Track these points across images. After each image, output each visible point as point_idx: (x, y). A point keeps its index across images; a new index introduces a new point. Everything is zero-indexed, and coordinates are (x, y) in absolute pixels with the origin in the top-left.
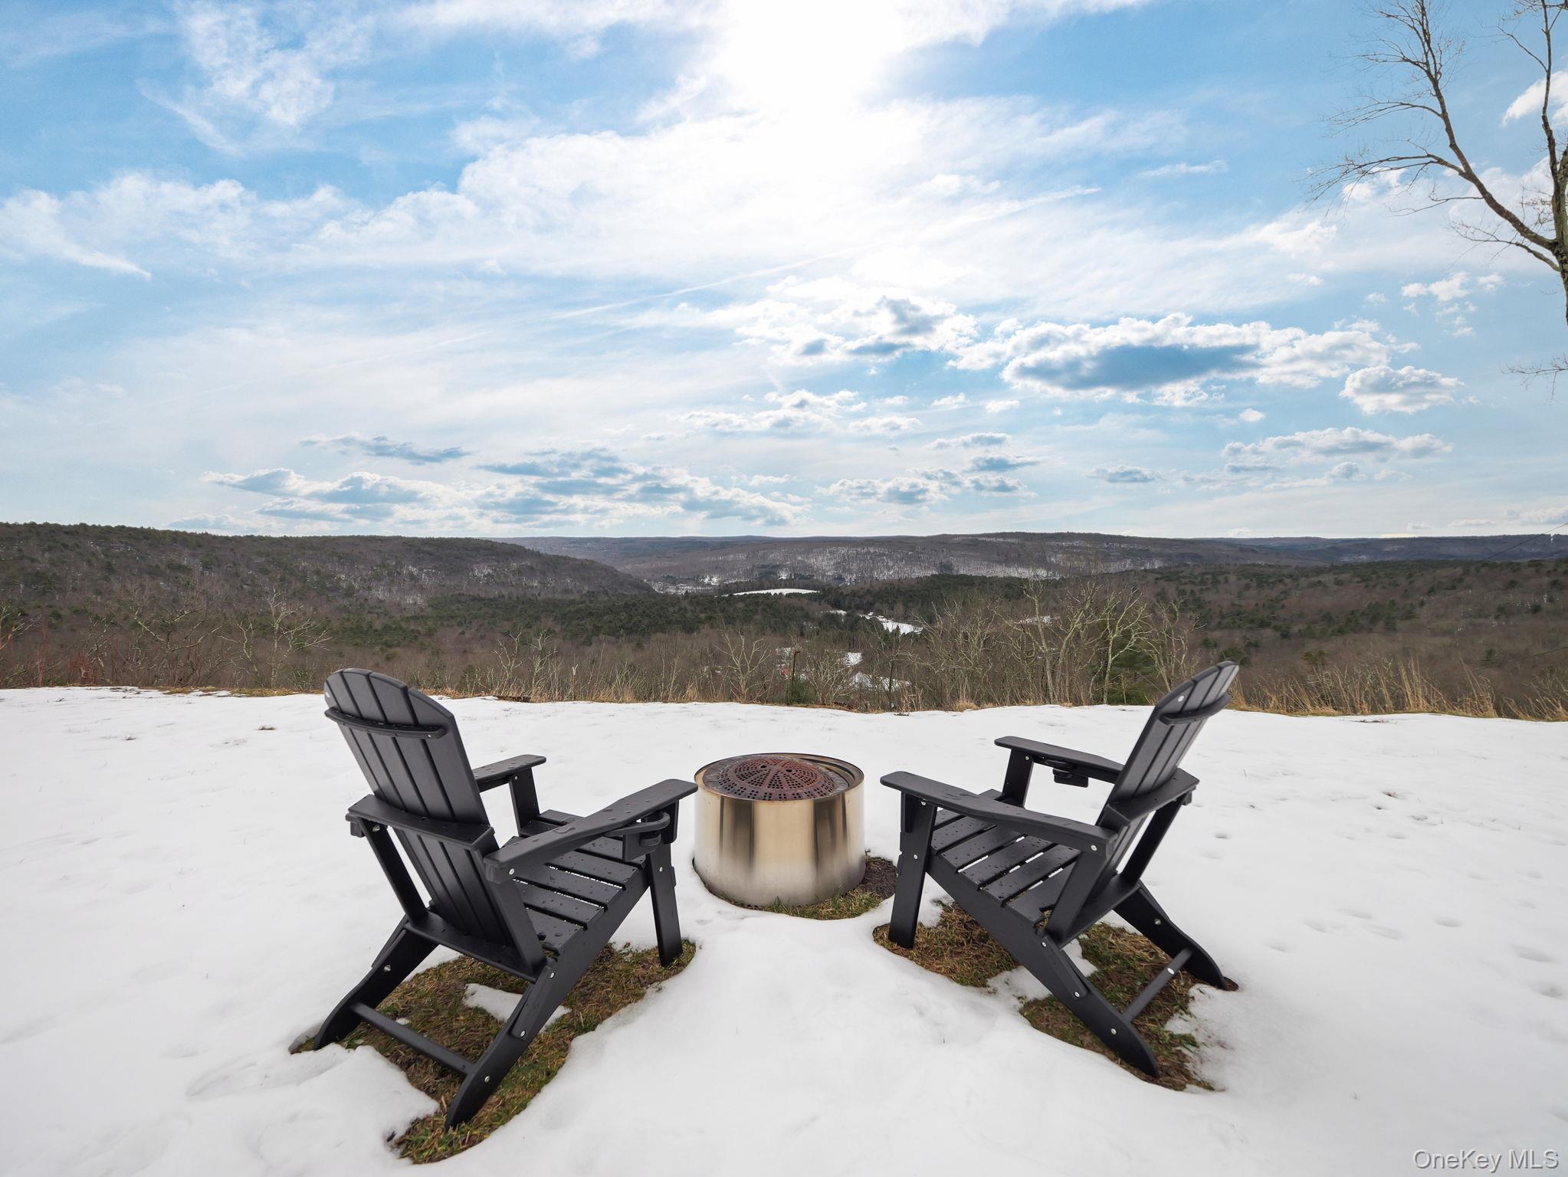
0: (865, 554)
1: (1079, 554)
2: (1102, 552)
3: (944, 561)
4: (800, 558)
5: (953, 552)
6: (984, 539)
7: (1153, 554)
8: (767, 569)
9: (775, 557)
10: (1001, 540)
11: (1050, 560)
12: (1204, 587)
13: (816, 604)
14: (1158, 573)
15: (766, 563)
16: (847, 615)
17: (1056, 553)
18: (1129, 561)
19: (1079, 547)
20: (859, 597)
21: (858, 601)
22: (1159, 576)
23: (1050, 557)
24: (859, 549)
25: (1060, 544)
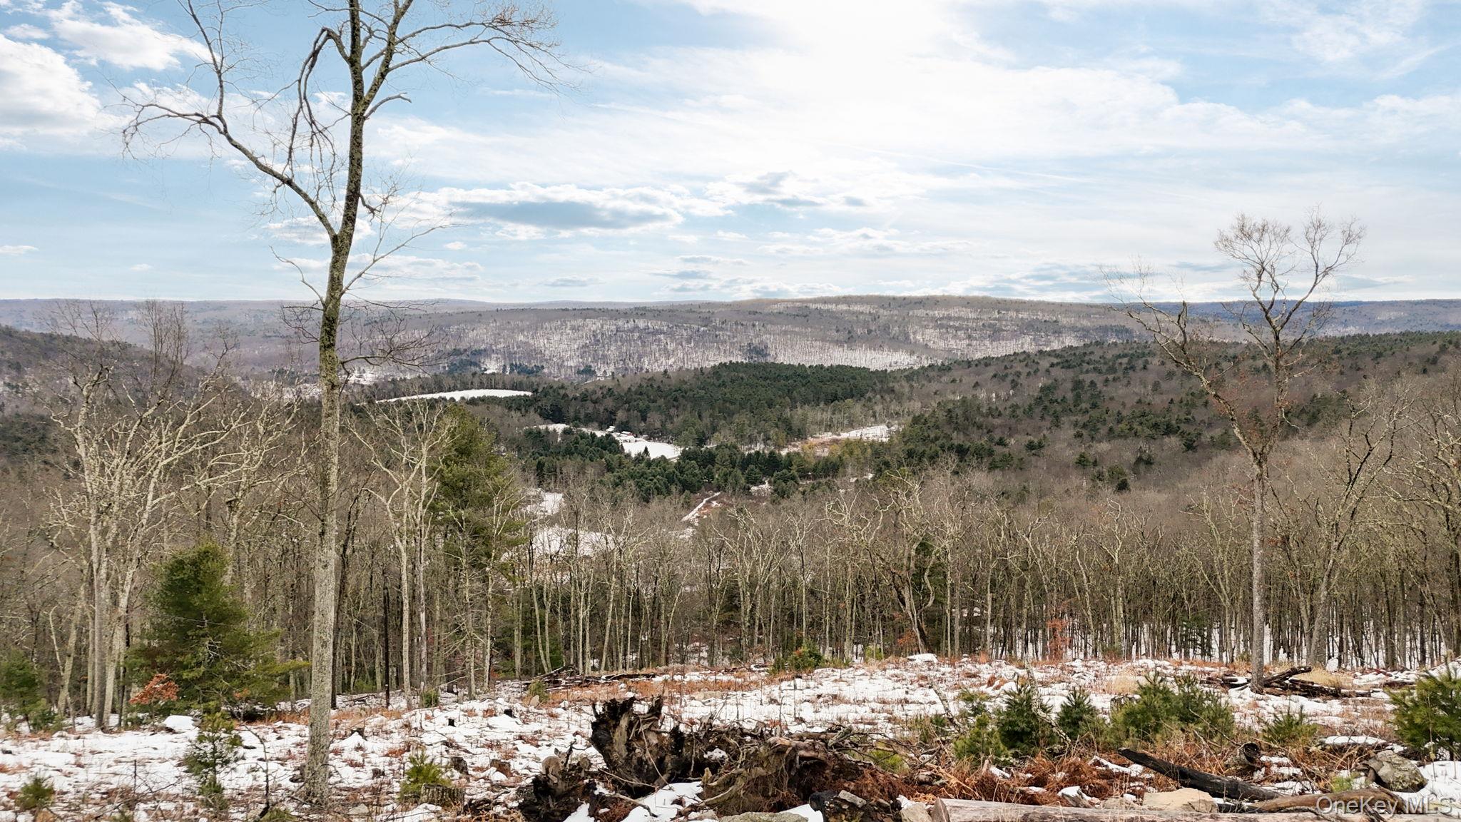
0: (632, 331)
1: (957, 329)
2: (990, 326)
3: (756, 342)
4: (521, 338)
5: (769, 326)
6: (819, 306)
7: (1064, 327)
8: (464, 357)
9: (478, 336)
10: (844, 307)
11: (914, 338)
12: (1110, 377)
13: (515, 415)
14: (1057, 356)
15: (462, 347)
16: (565, 432)
17: (926, 327)
18: (1028, 339)
19: (959, 318)
20: (595, 402)
21: (590, 408)
22: (1055, 361)
23: (914, 333)
24: (620, 323)
25: (931, 313)
